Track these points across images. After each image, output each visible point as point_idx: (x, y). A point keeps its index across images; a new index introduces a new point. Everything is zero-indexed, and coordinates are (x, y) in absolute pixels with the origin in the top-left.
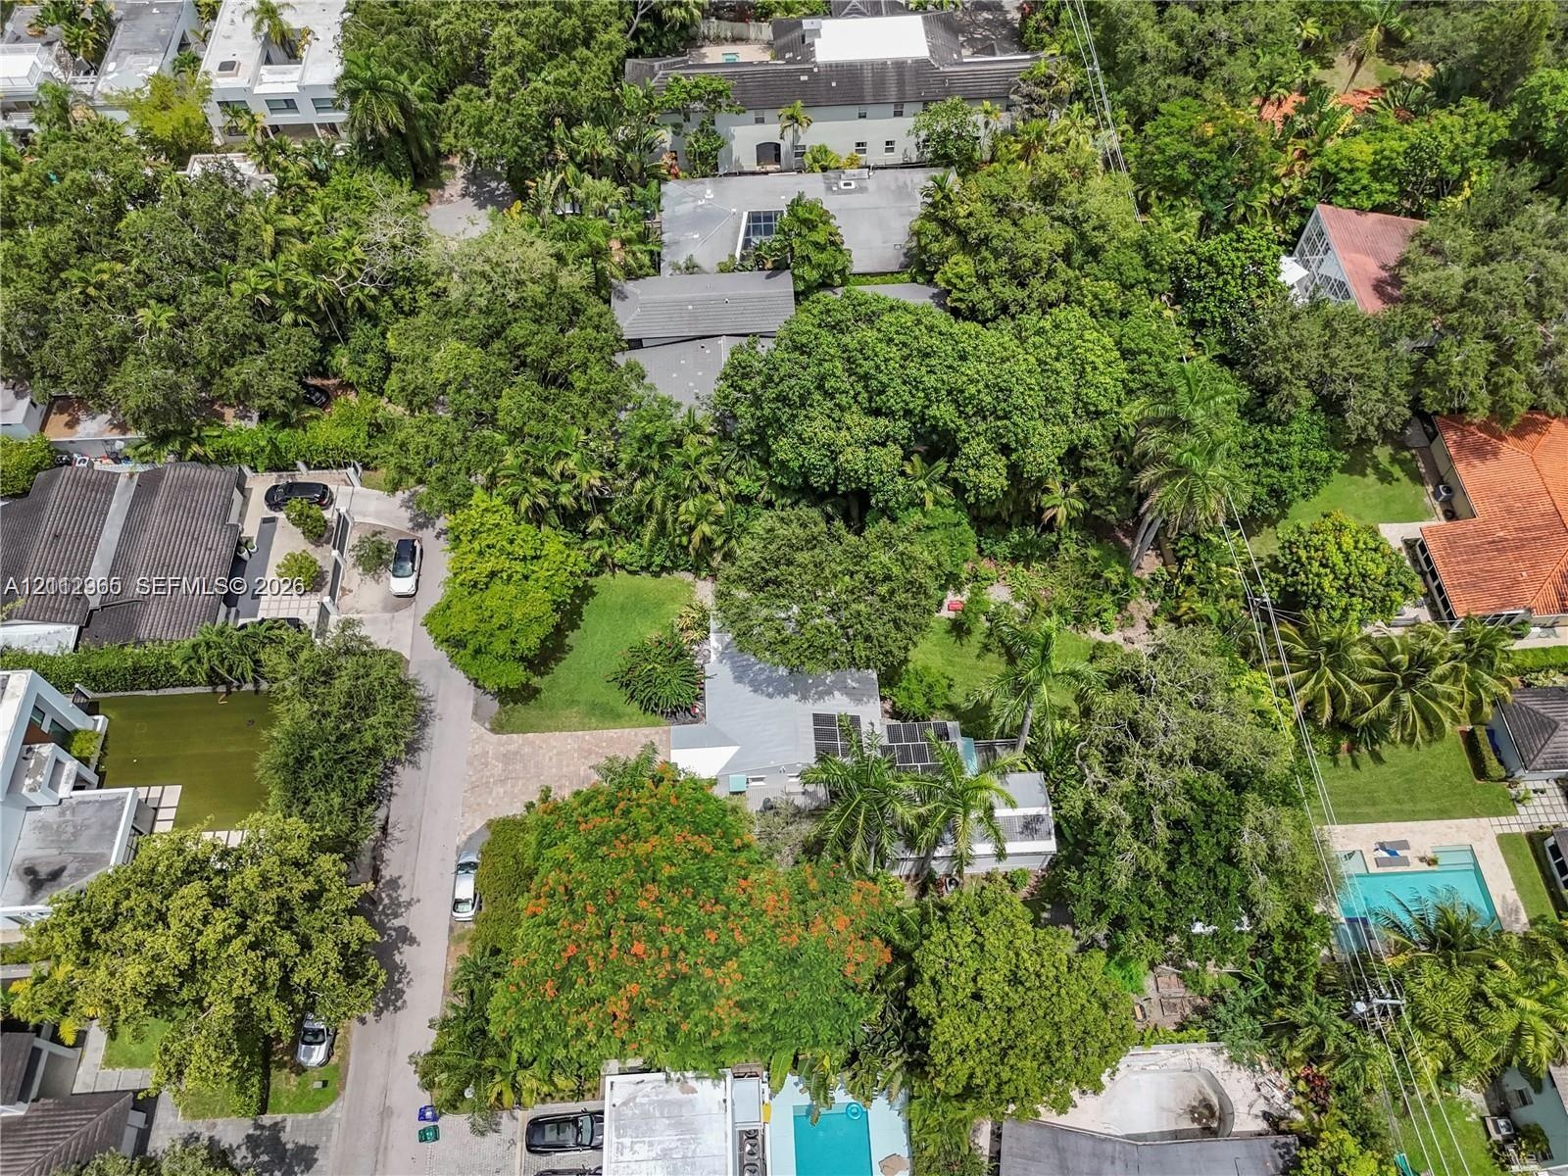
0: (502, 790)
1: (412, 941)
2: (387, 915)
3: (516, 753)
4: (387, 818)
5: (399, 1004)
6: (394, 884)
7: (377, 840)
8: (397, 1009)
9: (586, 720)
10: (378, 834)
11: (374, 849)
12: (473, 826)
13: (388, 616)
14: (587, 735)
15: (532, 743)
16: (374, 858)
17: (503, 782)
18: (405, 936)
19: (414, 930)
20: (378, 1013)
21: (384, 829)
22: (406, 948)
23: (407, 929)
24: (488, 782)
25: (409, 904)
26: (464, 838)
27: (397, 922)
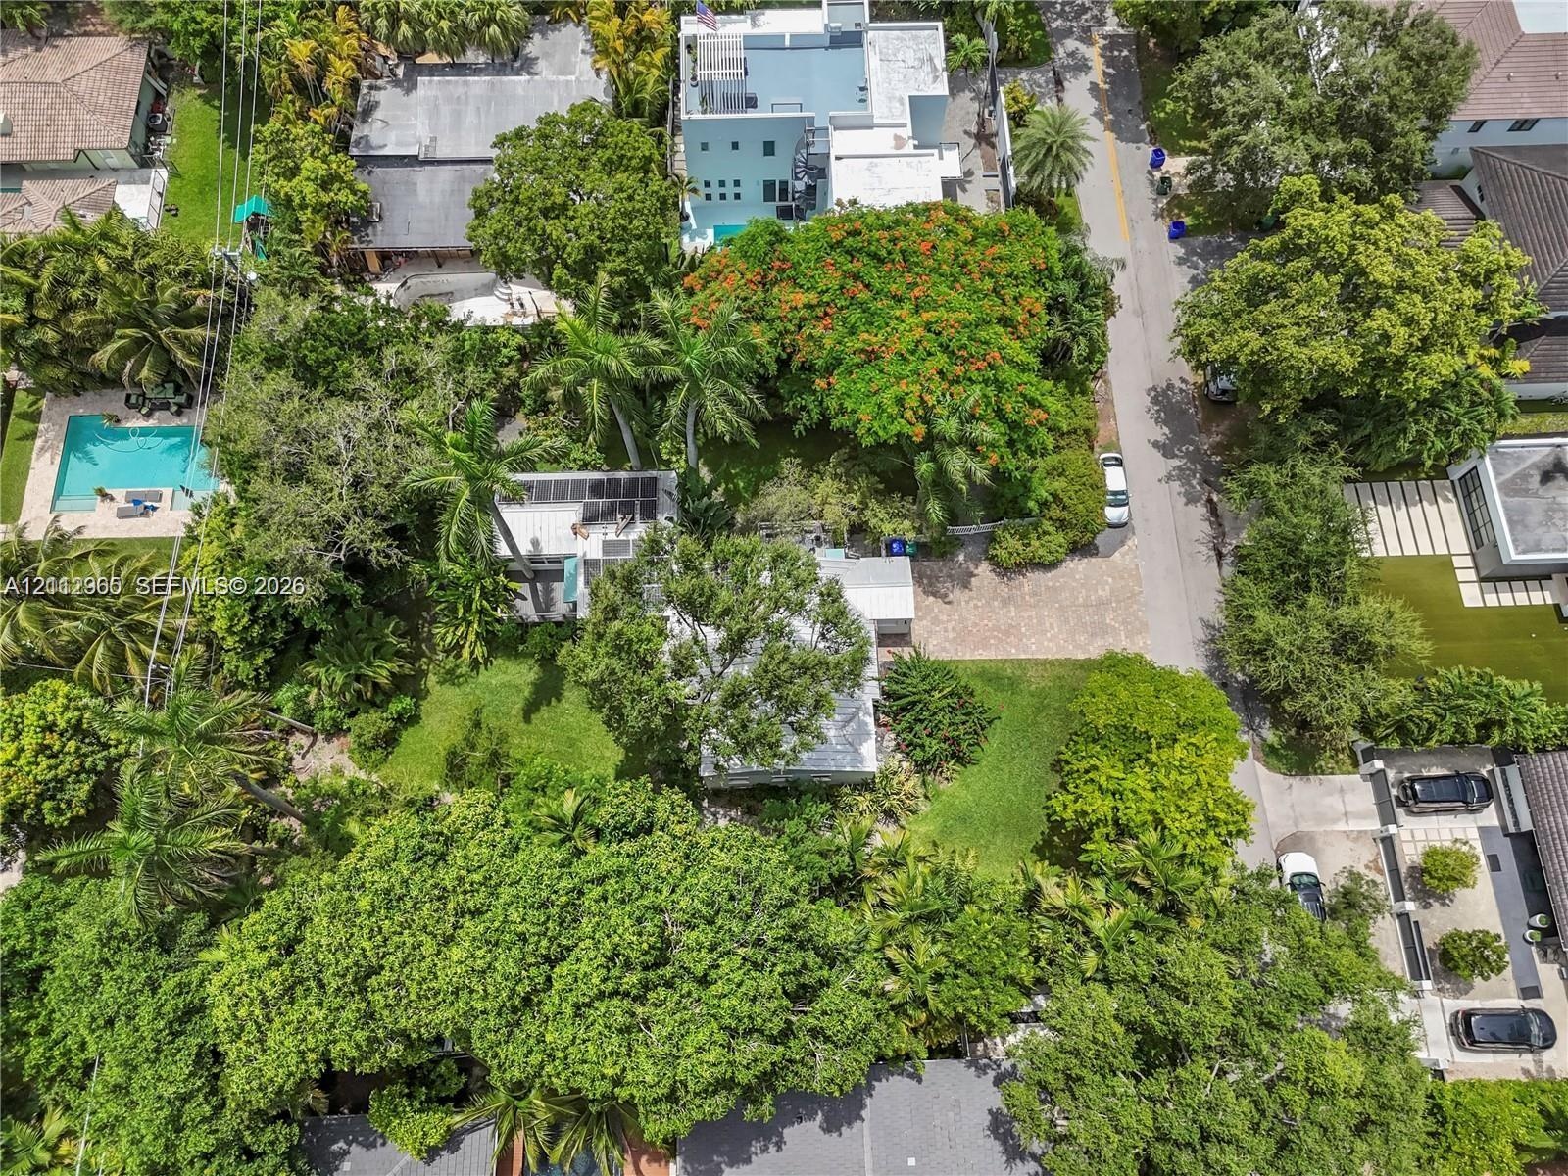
0: (1100, 592)
1: (1156, 444)
2: (1188, 469)
3: (1093, 635)
4: (1220, 566)
5: (1153, 394)
6: (1191, 499)
7: (1224, 544)
8: (1154, 388)
9: (1019, 673)
10: (1224, 551)
11: (1224, 535)
12: (1123, 555)
13: (1304, 827)
14: (1014, 653)
15: (1077, 646)
16: (1220, 525)
17: (1102, 603)
18: (1166, 450)
19: (1158, 455)
20: (1170, 386)
21: (1220, 556)
22: (1162, 439)
23: (1164, 455)
24: (1118, 602)
25: (1169, 478)
26: (1130, 543)
27: (1176, 462)
